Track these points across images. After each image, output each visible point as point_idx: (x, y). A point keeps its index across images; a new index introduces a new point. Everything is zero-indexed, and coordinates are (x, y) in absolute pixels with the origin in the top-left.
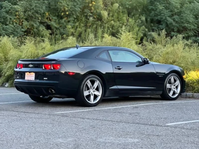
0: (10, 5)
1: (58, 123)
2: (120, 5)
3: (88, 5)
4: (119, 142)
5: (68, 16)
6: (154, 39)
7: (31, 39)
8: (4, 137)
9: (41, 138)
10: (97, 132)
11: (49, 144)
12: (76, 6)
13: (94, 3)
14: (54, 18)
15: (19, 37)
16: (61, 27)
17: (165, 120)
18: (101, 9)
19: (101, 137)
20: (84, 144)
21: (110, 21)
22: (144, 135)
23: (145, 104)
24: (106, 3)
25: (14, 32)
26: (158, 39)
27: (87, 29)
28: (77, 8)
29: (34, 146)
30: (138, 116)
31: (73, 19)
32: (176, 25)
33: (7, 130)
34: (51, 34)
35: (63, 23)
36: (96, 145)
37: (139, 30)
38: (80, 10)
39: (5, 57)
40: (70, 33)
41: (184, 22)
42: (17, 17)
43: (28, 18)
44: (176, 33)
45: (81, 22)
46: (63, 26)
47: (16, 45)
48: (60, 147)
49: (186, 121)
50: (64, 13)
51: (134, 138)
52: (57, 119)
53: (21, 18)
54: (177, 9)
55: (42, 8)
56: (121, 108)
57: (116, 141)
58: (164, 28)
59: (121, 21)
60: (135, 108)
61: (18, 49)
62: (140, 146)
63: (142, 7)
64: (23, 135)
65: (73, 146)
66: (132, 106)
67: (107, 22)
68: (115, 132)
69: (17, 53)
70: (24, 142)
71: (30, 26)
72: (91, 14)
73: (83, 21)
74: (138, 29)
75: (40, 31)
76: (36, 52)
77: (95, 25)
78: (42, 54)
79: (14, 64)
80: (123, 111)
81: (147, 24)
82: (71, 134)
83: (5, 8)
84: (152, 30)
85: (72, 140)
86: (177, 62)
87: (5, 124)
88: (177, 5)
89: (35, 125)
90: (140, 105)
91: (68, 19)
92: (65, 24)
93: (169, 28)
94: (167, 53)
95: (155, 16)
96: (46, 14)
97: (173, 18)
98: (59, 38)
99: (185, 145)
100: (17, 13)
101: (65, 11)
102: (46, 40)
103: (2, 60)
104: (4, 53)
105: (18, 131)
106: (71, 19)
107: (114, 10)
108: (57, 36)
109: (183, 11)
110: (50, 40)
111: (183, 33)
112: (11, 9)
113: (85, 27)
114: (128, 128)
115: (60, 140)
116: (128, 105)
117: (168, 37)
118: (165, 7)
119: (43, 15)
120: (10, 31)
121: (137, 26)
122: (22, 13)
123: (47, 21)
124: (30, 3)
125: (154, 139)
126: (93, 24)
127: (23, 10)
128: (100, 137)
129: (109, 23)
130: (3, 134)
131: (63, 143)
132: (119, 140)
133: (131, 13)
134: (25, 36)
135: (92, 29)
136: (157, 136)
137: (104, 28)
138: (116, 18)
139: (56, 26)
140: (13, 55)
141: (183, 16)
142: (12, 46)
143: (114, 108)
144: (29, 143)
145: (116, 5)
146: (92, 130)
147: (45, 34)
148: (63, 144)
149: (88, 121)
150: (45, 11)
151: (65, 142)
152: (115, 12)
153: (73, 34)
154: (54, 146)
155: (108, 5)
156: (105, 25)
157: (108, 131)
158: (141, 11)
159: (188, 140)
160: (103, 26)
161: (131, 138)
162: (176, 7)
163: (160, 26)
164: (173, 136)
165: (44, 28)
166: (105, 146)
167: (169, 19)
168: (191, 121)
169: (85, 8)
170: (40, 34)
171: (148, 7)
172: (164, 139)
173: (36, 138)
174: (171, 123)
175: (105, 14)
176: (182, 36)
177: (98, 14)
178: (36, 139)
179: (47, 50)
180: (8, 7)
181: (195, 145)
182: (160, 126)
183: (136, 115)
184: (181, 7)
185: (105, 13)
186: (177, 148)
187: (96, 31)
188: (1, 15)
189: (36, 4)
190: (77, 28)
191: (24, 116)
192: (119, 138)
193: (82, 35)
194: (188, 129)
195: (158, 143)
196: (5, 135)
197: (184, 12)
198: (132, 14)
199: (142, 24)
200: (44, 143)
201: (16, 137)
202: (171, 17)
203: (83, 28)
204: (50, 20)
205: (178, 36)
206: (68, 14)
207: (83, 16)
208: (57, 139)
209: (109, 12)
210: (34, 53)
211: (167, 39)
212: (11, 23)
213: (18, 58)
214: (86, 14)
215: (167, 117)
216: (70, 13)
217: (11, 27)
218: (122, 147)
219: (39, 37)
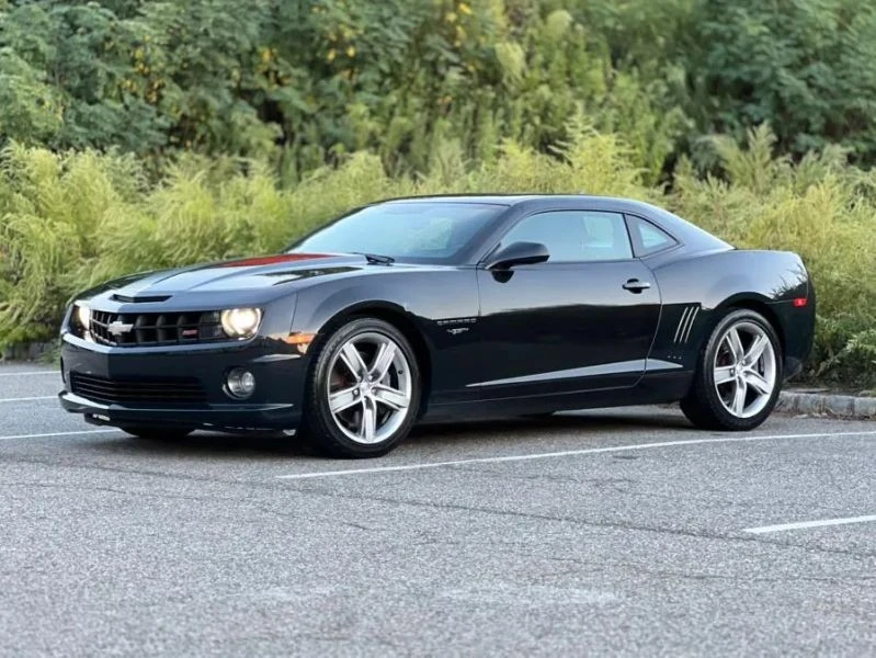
0: (111, 19)
1: (280, 520)
2: (577, 19)
3: (443, 18)
4: (529, 602)
5: (356, 63)
6: (722, 164)
7: (198, 161)
8: (45, 577)
9: (201, 584)
10: (444, 560)
11: (231, 610)
12: (387, 23)
13: (467, 10)
14: (296, 72)
15: (146, 155)
16: (326, 111)
17: (744, 511)
18: (497, 36)
19: (459, 581)
20: (381, 609)
21: (536, 88)
22: (642, 575)
23: (666, 444)
24: (520, 9)
25: (123, 134)
26: (739, 165)
27: (436, 117)
28: (394, 31)
29: (164, 617)
30: (627, 493)
31: (378, 77)
32: (820, 103)
33: (60, 546)
34: (279, 142)
35: (332, 94)
36: (430, 614)
37: (657, 125)
38: (405, 37)
39: (84, 240)
40: (362, 138)
41: (856, 91)
42: (136, 70)
43: (183, 73)
44: (818, 137)
45: (409, 89)
46: (331, 106)
47: (132, 187)
48: (273, 620)
49: (836, 517)
50: (339, 52)
51: (599, 588)
52: (278, 502)
53: (155, 72)
54: (825, 37)
55: (244, 29)
56: (560, 460)
57: (519, 597)
58: (768, 116)
59: (581, 84)
60: (624, 457)
61: (138, 205)
62: (620, 622)
63: (673, 25)
64: (126, 570)
65: (331, 620)
66: (610, 449)
67: (524, 91)
68: (519, 562)
69: (135, 219)
70: (126, 598)
71: (191, 108)
72: (454, 58)
73: (418, 87)
74: (652, 120)
75: (237, 129)
76: (213, 216)
77: (469, 102)
78: (238, 226)
79: (119, 266)
80: (569, 473)
81: (693, 99)
82: (331, 565)
83: (89, 30)
84: (712, 126)
85: (331, 592)
86: (814, 262)
87: (56, 522)
88: (821, 16)
89: (184, 529)
90: (645, 446)
91: (355, 77)
92: (341, 96)
93: (789, 117)
94: (773, 224)
95: (727, 65)
96: (260, 55)
97: (805, 72)
98: (315, 158)
99: (814, 620)
100: (139, 53)
101: (339, 44)
102: (259, 165)
103: (70, 253)
104: (78, 219)
105: (107, 553)
106: (368, 76)
107: (550, 38)
108: (306, 150)
109: (850, 44)
110: (278, 165)
111: (847, 137)
112: (113, 35)
113: (427, 110)
114: (580, 542)
115: (280, 593)
116: (595, 447)
117: (783, 155)
118: (774, 25)
119: (247, 60)
120: (109, 128)
121: (648, 110)
122: (159, 52)
123: (263, 84)
124: (192, 9)
125: (684, 594)
126: (460, 99)
127: (164, 40)
128: (451, 582)
129: (528, 94)
130: (41, 566)
131: (289, 603)
132: (532, 593)
133: (626, 51)
134: (171, 150)
135: (458, 120)
136: (697, 578)
137: (506, 117)
138: (560, 72)
139: (303, 106)
140: (114, 229)
141: (847, 66)
142: (111, 193)
143: (532, 459)
144: (147, 605)
145: (561, 18)
146: (422, 553)
147: (254, 141)
148: (291, 607)
149: (414, 510)
150: (257, 44)
151: (299, 599)
152: (555, 46)
153: (373, 143)
154: (252, 616)
155: (527, 17)
156: (511, 103)
157: (490, 557)
158: (667, 45)
159: (829, 599)
160: (505, 106)
161: (584, 585)
162: (817, 26)
163: (751, 108)
164: (767, 580)
165: (252, 114)
166: (469, 621)
167: (788, 79)
168: (858, 516)
169: (430, 31)
170: (234, 141)
171: (698, 27)
172: (727, 595)
173: (180, 581)
174: (766, 523)
175: (513, 55)
176: (845, 150)
177: (483, 56)
178: (178, 588)
179: (260, 208)
180: (102, 24)
181: (856, 620)
182: (721, 537)
183: (621, 491)
184: (841, 28)
185: (515, 50)
186: (776, 631)
187: (474, 131)
188: (72, 60)
189: (219, 11)
190: (392, 114)
191: (143, 489)
192: (533, 584)
193: (414, 146)
194: (837, 551)
195: (700, 608)
196: (52, 567)
197: (853, 49)
198: (630, 57)
199: (673, 99)
200: (208, 605)
201: (94, 579)
202: (800, 68)
203: (418, 115)
204: (279, 82)
205: (825, 151)
206: (356, 54)
207: (417, 62)
208: (268, 588)
209: (530, 47)
210: (205, 222)
211: (777, 165)
212: (114, 93)
213: (135, 241)
214: (430, 57)
215: (756, 499)
216: (364, 54)
217: (114, 110)
218: (538, 626)
219: (227, 152)
